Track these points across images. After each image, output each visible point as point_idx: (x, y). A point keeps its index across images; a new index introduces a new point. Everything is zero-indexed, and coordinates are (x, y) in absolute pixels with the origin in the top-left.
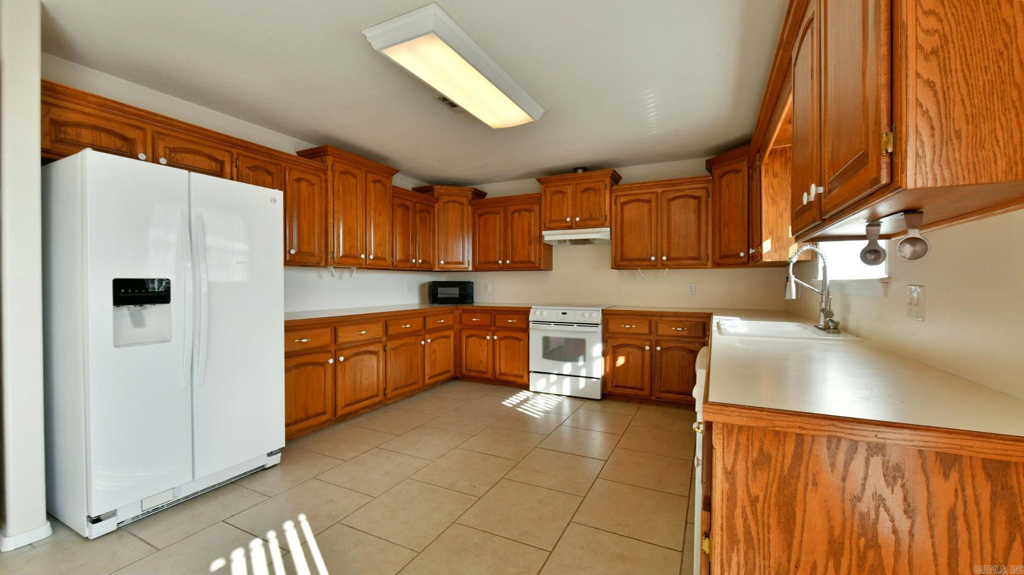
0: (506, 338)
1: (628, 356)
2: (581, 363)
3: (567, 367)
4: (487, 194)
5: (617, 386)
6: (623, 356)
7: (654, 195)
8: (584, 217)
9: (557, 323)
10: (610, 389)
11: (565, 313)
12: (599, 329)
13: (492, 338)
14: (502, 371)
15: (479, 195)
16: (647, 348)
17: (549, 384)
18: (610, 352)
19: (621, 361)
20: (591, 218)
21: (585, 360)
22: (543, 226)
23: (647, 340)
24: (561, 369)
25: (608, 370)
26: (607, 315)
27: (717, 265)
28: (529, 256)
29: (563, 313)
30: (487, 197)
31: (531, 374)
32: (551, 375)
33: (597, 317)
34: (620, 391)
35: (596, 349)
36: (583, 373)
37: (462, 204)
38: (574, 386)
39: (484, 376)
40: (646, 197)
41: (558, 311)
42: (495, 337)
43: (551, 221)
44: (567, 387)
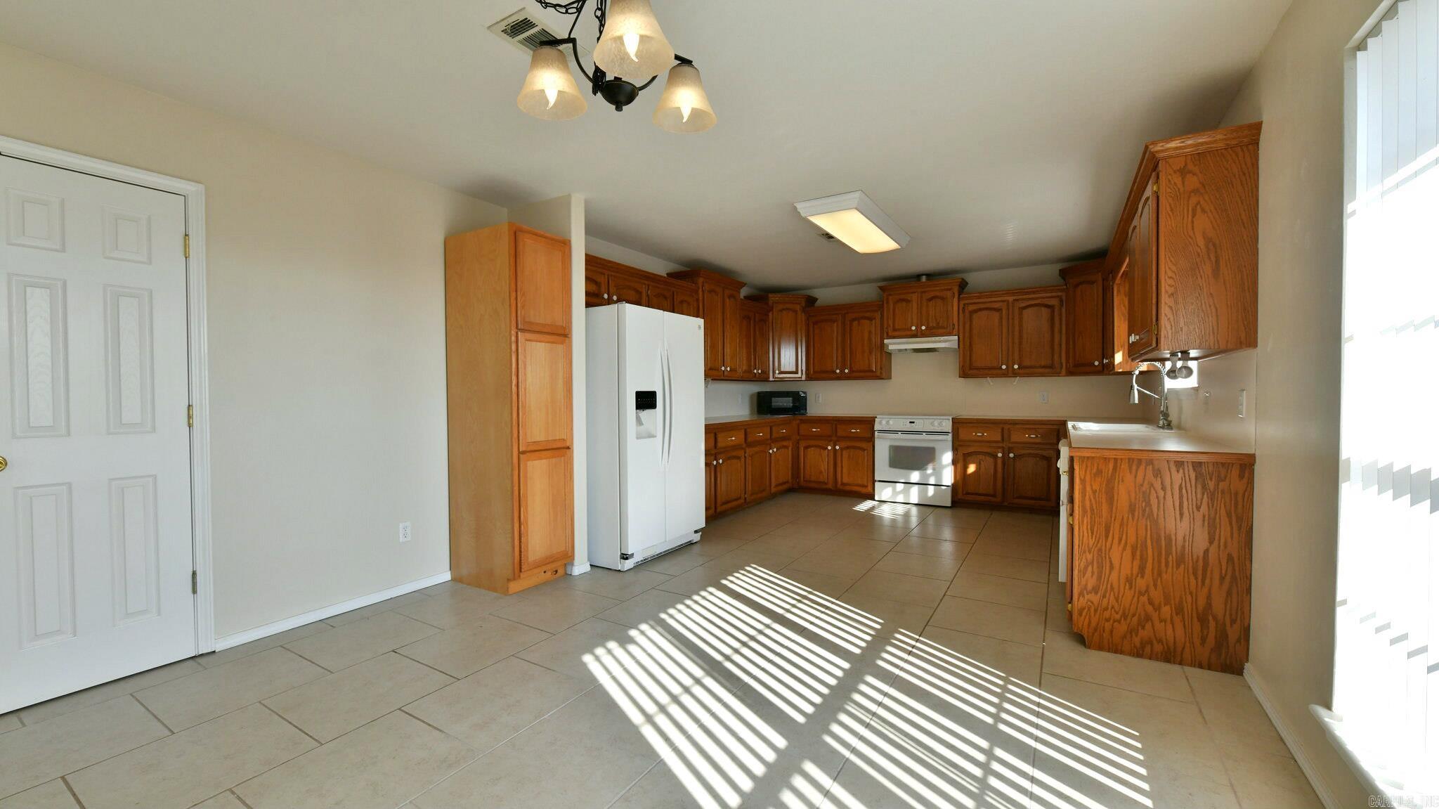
0: (848, 448)
1: (980, 463)
2: (929, 471)
3: (915, 476)
4: (817, 299)
5: (968, 494)
6: (974, 463)
7: (1005, 303)
8: (931, 325)
9: (904, 432)
10: (960, 496)
11: (913, 422)
12: (950, 437)
13: (834, 448)
14: (845, 480)
15: (811, 301)
16: (1000, 455)
17: (895, 493)
18: (959, 462)
19: (972, 469)
20: (938, 327)
21: (934, 469)
22: (885, 335)
23: (999, 447)
24: (909, 478)
25: (958, 478)
26: (957, 423)
27: (1070, 373)
28: (869, 365)
29: (910, 422)
30: (818, 303)
31: (877, 484)
32: (898, 484)
33: (947, 426)
34: (970, 498)
35: (947, 457)
36: (932, 481)
37: (795, 312)
38: (922, 494)
39: (825, 487)
40: (997, 306)
41: (904, 420)
42: (837, 447)
43: (895, 330)
44: (914, 495)
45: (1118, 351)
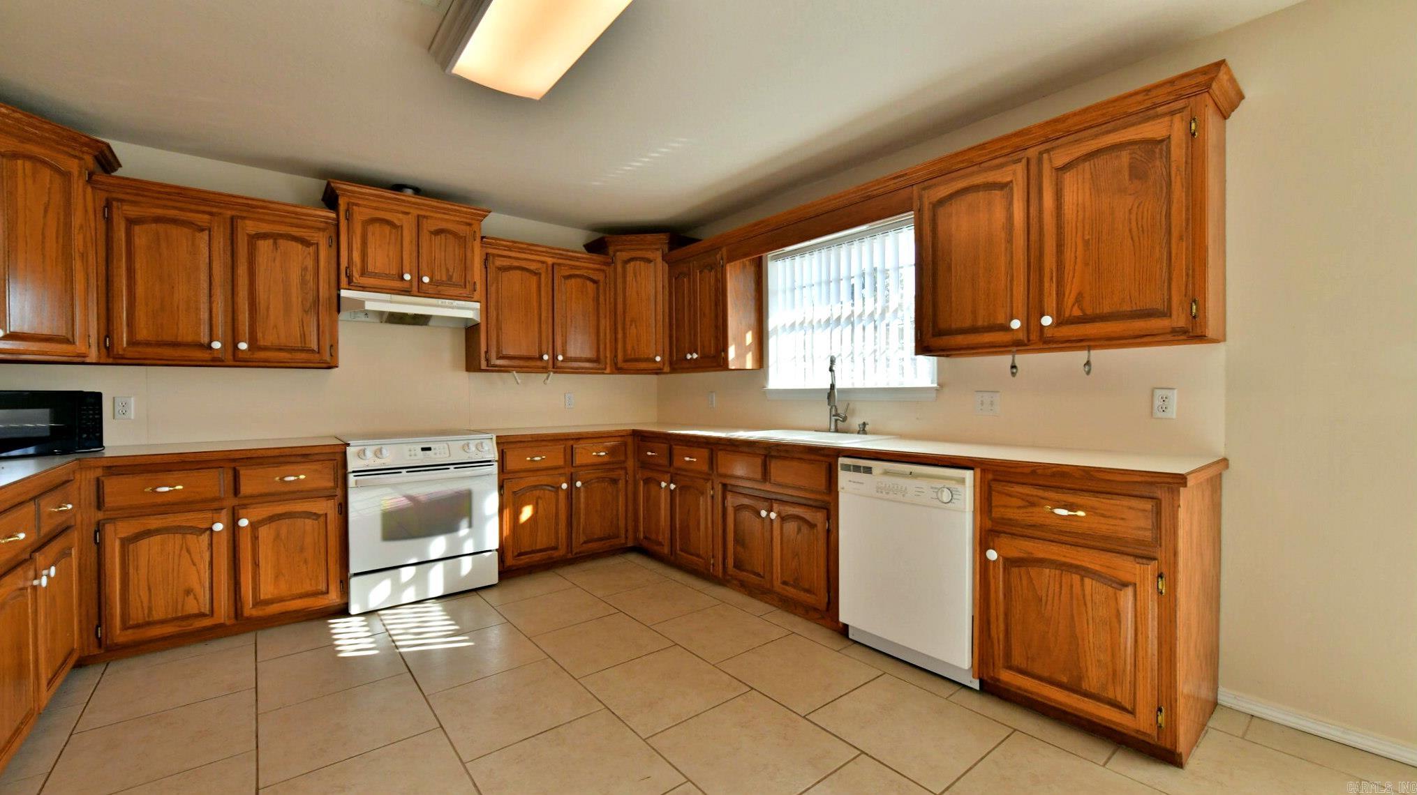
0: (272, 519)
1: (537, 503)
2: (464, 531)
3: (438, 546)
4: (120, 166)
5: (520, 554)
6: (529, 504)
7: (545, 265)
8: (437, 277)
9: (412, 469)
10: (510, 561)
11: (429, 449)
12: (494, 469)
13: (234, 527)
14: (267, 591)
15: (107, 161)
16: (564, 486)
17: (398, 588)
18: (509, 504)
19: (527, 513)
20: (449, 282)
21: (470, 526)
22: (344, 279)
23: (561, 474)
24: (424, 550)
25: (506, 532)
26: (504, 444)
27: (618, 370)
28: (303, 336)
29: (423, 449)
30: (119, 173)
31: (354, 582)
32: (403, 569)
33: (491, 452)
34: (525, 560)
35: (489, 503)
36: (469, 547)
37: (66, 175)
38: (449, 576)
39: (207, 622)
40: (533, 266)
41: (412, 447)
42: (243, 523)
43: (363, 273)
44: (437, 581)
45: (732, 345)
